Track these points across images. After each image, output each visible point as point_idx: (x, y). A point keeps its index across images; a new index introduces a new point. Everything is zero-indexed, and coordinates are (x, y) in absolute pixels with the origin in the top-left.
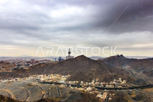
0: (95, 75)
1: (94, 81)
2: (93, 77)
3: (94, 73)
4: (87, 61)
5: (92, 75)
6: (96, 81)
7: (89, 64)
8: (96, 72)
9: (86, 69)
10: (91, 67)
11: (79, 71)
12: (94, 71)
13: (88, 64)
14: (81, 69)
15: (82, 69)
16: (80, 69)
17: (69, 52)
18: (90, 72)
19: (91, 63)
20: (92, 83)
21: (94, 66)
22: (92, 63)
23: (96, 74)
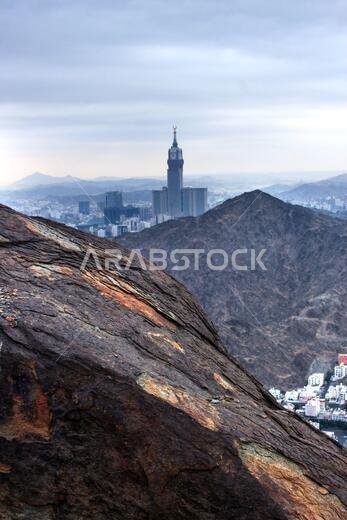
0: (334, 337)
1: (317, 378)
2: (320, 347)
3: (325, 322)
4: (289, 237)
5: (312, 337)
6: (335, 378)
7: (299, 258)
8: (338, 317)
9: (276, 290)
10: (309, 278)
11: (229, 304)
12: (325, 311)
13: (293, 257)
14: (244, 295)
16: (236, 293)
17: (174, 158)
18: (302, 318)
19: (315, 247)
20: (309, 391)
21: (330, 272)
22: (321, 249)
23: (337, 327)
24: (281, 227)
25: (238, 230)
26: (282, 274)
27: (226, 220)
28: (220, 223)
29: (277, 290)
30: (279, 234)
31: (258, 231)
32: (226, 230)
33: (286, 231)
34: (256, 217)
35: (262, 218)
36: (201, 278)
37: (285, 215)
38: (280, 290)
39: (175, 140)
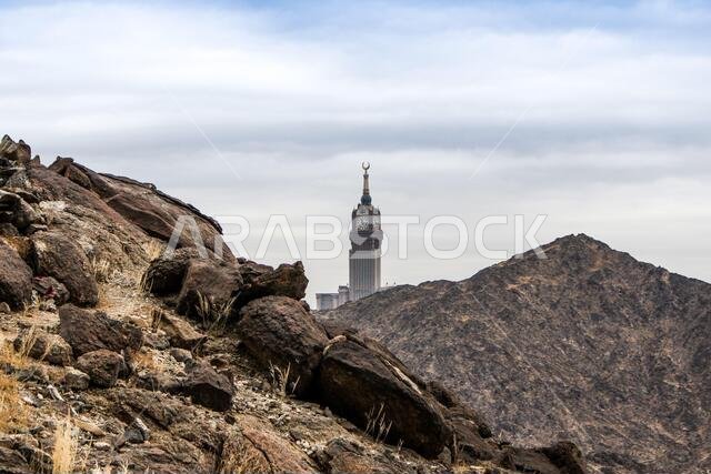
4: (666, 323)
7: (697, 365)
9: (656, 427)
13: (680, 362)
15: (609, 432)
24: (647, 305)
25: (554, 306)
26: (663, 396)
27: (526, 287)
28: (514, 291)
29: (659, 427)
30: (645, 318)
31: (596, 309)
32: (527, 306)
33: (659, 313)
34: (590, 282)
35: (605, 283)
36: (487, 392)
37: (653, 280)
38: (665, 426)
39: (366, 192)
